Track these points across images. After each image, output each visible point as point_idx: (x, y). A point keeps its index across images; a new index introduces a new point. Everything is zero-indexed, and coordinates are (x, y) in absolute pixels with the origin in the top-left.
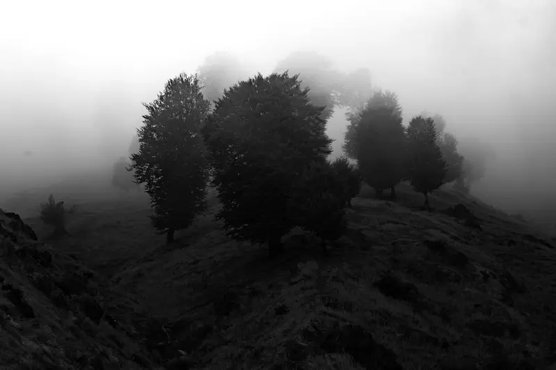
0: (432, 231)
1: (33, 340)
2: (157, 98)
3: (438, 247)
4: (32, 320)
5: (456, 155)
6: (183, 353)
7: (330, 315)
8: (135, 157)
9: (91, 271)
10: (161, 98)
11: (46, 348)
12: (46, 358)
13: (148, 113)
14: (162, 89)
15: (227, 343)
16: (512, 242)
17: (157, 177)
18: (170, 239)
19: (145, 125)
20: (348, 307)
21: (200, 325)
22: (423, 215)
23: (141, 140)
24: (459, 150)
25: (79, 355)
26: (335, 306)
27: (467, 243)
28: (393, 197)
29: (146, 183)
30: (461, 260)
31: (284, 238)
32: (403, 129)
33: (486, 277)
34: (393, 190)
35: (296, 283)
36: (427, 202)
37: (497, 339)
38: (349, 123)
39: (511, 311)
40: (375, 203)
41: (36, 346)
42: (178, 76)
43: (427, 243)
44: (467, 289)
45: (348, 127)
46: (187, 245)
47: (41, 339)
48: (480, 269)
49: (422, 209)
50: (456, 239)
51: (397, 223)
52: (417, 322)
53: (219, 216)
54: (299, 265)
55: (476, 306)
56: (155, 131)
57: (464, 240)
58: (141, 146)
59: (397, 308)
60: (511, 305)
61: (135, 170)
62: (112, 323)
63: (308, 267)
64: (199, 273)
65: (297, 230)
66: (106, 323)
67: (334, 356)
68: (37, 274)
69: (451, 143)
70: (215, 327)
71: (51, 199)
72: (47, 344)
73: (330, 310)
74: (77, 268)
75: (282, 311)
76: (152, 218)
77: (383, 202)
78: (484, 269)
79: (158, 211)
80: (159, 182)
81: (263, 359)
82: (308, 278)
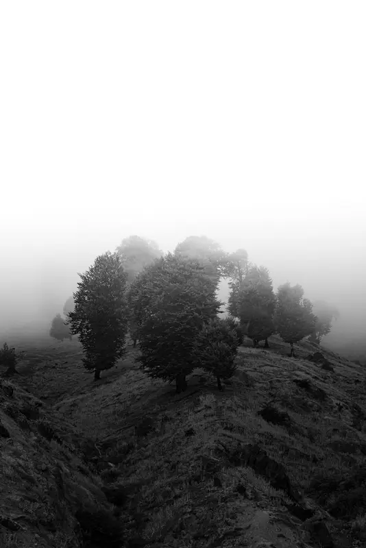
0: (298, 373)
1: (10, 455)
2: (89, 270)
3: (304, 384)
4: (8, 439)
5: (312, 315)
6: (112, 465)
7: (229, 437)
8: (71, 315)
9: (41, 401)
10: (92, 270)
11: (21, 462)
12: (20, 469)
13: (81, 281)
14: (92, 264)
15: (147, 457)
16: (357, 381)
17: (88, 329)
18: (97, 377)
19: (78, 290)
20: (241, 430)
21: (124, 444)
22: (292, 360)
23: (76, 302)
24: (315, 311)
25: (44, 466)
26: (231, 429)
27: (324, 382)
28: (266, 346)
29: (79, 335)
30: (321, 395)
31: (188, 377)
32: (274, 295)
33: (340, 408)
34: (266, 341)
35: (199, 411)
36: (292, 350)
37: (352, 455)
38: (231, 290)
39: (360, 434)
40: (254, 351)
41: (12, 460)
42: (104, 254)
43: (296, 381)
44: (326, 417)
45: (231, 293)
46: (110, 382)
47: (16, 454)
48: (335, 402)
49: (290, 356)
50: (316, 378)
51: (272, 366)
52: (293, 442)
53: (137, 360)
54: (201, 398)
55: (335, 430)
56: (86, 295)
57: (322, 379)
58: (76, 307)
59: (277, 431)
60: (360, 430)
61: (70, 324)
62: (59, 442)
63: (208, 399)
64: (121, 403)
65: (197, 371)
66: (55, 442)
67: (240, 468)
68: (7, 403)
69: (308, 305)
70: (136, 445)
71: (5, 345)
72: (20, 458)
73: (228, 433)
74: (30, 399)
75: (190, 433)
76: (84, 360)
77: (259, 350)
78: (338, 402)
79: (89, 357)
80: (89, 334)
81: (179, 470)
82: (208, 407)
